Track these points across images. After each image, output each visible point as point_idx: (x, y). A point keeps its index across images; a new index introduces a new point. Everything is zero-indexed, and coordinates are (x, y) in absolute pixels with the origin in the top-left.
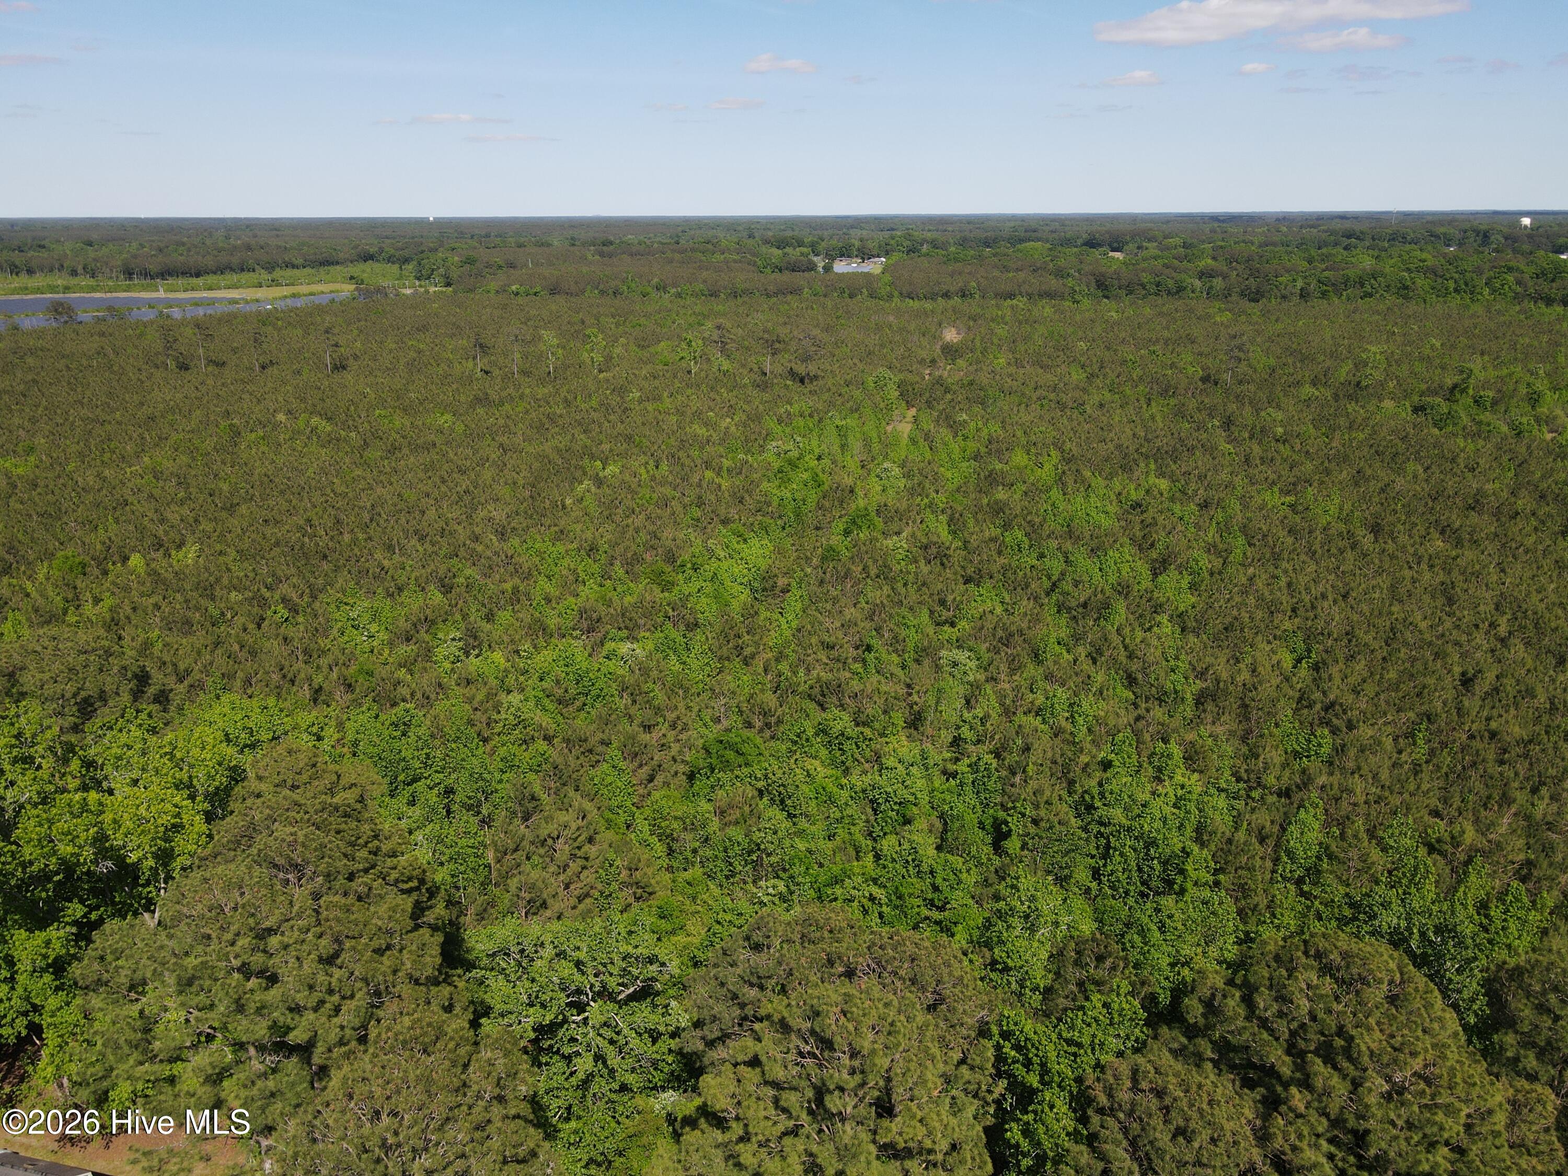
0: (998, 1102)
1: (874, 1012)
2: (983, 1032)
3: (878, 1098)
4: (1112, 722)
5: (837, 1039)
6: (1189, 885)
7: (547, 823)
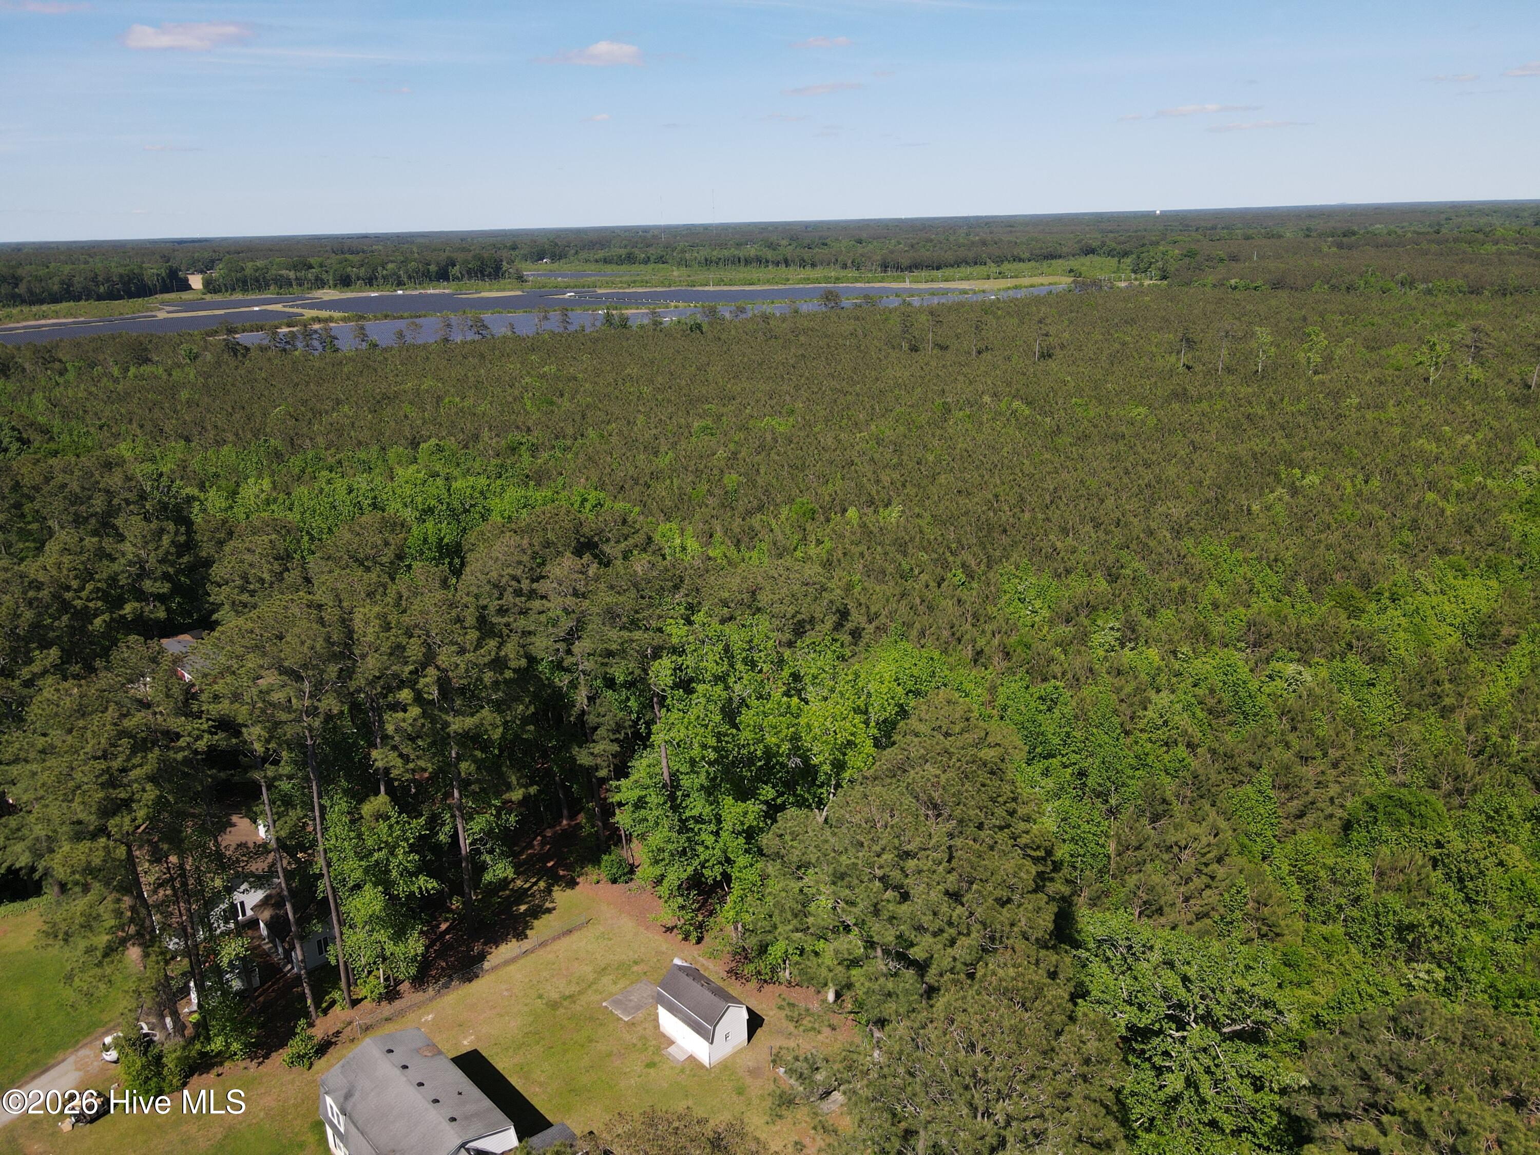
7: (1176, 829)
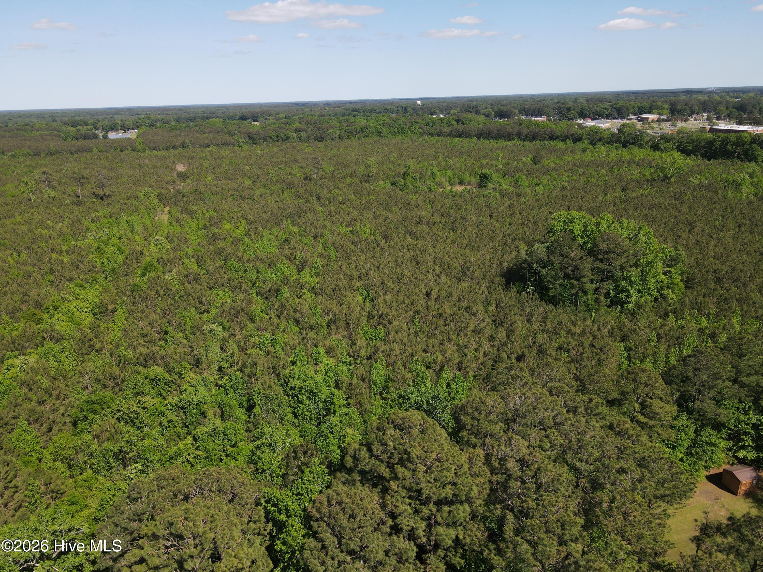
0: (270, 534)
1: (202, 513)
2: (258, 504)
3: (212, 554)
4: (292, 343)
5: (185, 533)
6: (337, 408)
